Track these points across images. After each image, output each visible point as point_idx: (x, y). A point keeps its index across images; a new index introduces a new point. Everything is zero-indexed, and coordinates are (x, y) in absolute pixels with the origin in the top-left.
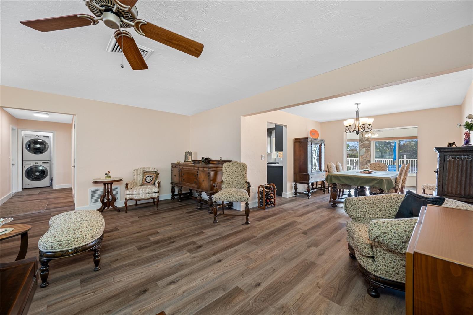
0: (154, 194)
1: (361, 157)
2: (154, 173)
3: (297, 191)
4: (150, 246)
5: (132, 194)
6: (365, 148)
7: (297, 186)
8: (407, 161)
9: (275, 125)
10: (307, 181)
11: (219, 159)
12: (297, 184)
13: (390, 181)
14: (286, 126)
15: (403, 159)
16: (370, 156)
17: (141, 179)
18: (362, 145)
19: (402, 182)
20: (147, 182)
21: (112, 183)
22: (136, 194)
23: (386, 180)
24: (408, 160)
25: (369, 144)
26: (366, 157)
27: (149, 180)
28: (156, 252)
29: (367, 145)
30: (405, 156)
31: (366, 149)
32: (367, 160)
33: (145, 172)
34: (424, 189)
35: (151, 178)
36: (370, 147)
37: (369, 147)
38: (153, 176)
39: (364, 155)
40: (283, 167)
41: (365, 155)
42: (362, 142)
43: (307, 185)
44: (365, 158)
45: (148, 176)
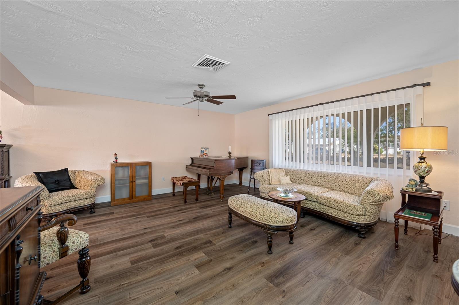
4: (201, 244)
28: (193, 237)
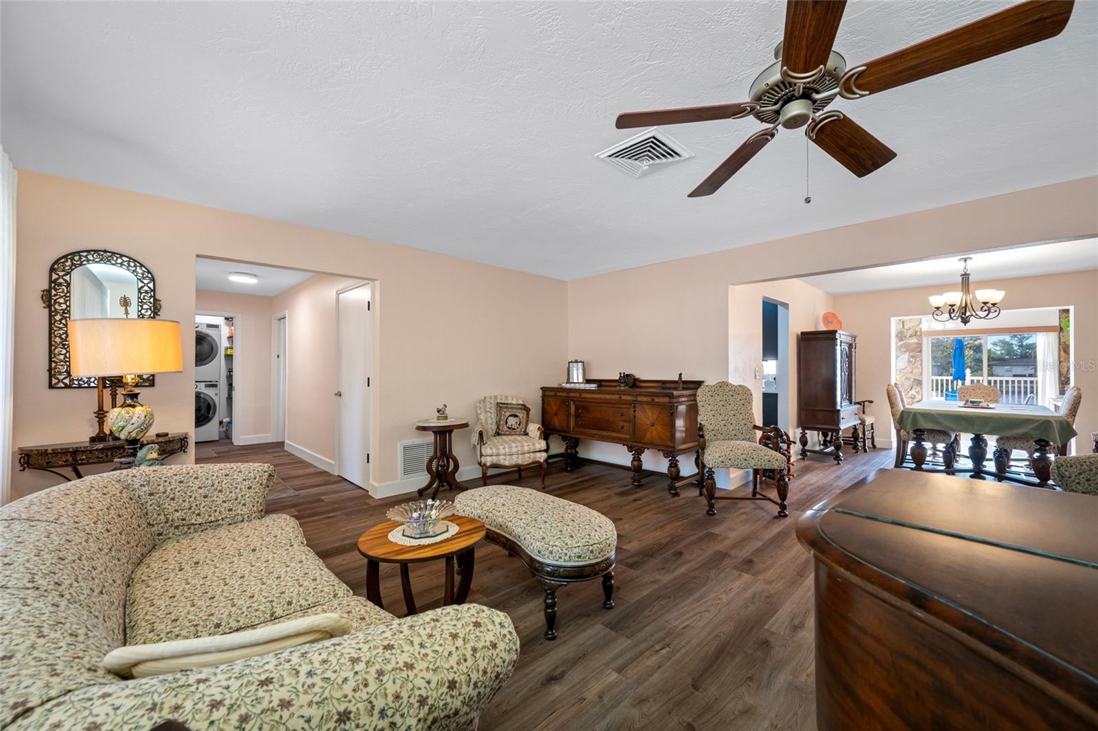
0: (538, 455)
1: (898, 373)
2: (521, 409)
3: (806, 448)
5: (498, 455)
6: (908, 353)
7: (808, 436)
10: (834, 425)
11: (676, 378)
12: (806, 431)
14: (786, 305)
17: (494, 421)
18: (901, 346)
20: (508, 427)
21: (452, 431)
22: (505, 455)
23: (1056, 421)
25: (917, 343)
26: (912, 373)
27: (514, 423)
29: (914, 346)
31: (911, 354)
33: (501, 407)
35: (516, 419)
36: (921, 351)
37: (919, 350)
38: (520, 415)
39: (906, 367)
40: (777, 394)
41: (909, 370)
42: (902, 340)
44: (910, 375)
45: (511, 416)
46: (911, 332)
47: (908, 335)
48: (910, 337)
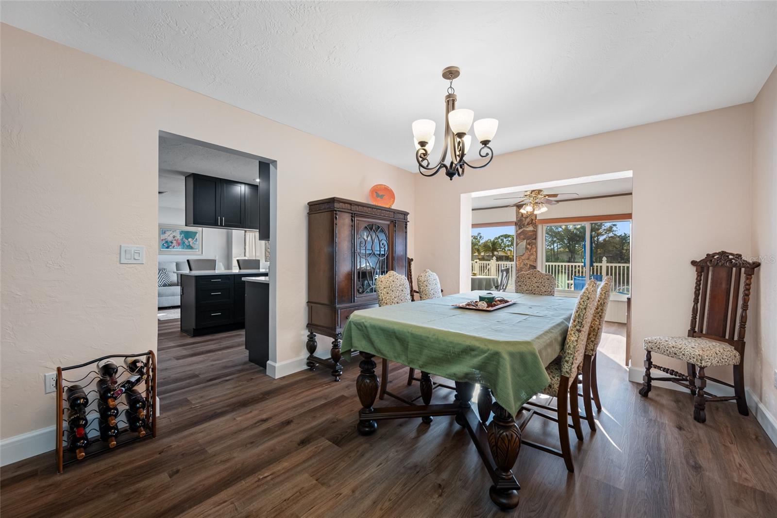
1: (518, 259)
6: (525, 240)
7: (315, 340)
8: (607, 267)
9: (260, 162)
12: (314, 334)
13: (529, 358)
14: (274, 162)
15: (600, 264)
16: (536, 257)
18: (520, 233)
19: (588, 338)
23: (512, 355)
24: (610, 265)
25: (533, 231)
26: (528, 259)
29: (530, 234)
30: (604, 259)
31: (528, 241)
32: (530, 265)
34: (649, 353)
36: (535, 239)
37: (534, 237)
39: (524, 254)
41: (526, 256)
42: (521, 228)
43: (334, 340)
44: (527, 262)
46: (528, 220)
47: (526, 224)
48: (527, 225)
